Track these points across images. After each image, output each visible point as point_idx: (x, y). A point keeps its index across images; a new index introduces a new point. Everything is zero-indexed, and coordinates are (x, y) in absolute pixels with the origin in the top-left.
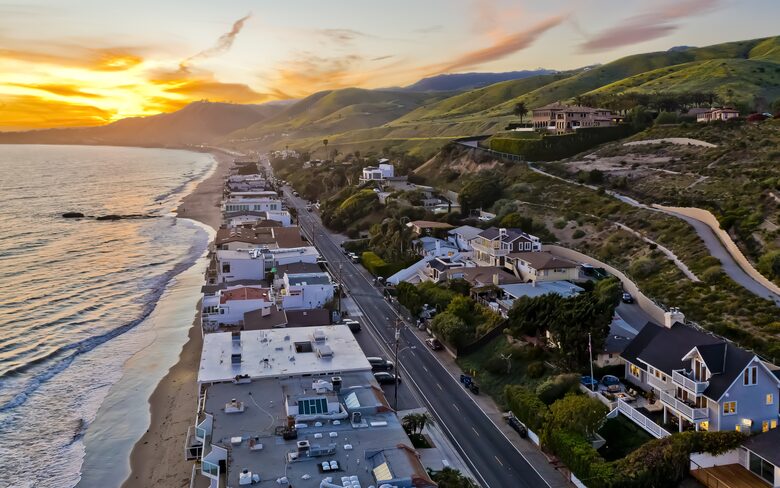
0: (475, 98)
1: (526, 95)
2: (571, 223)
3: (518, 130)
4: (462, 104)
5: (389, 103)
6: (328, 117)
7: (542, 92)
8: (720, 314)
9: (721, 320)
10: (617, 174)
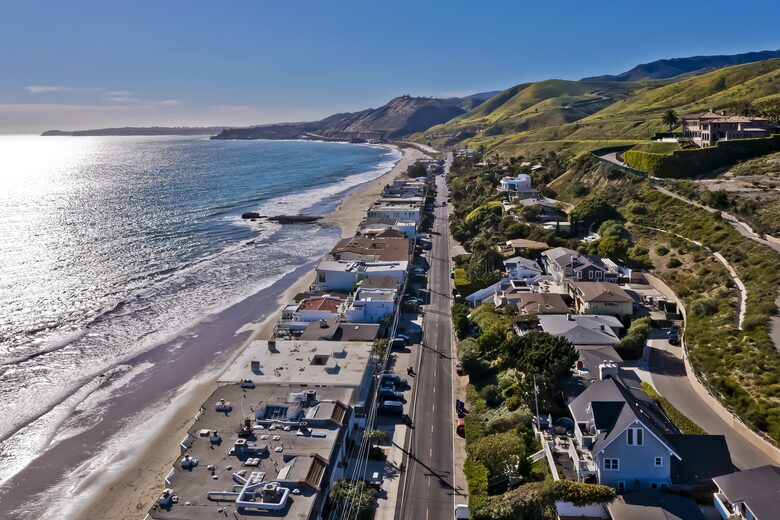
0: (682, 90)
1: (740, 86)
2: (672, 251)
3: (665, 140)
4: (666, 97)
5: (593, 95)
6: (525, 111)
7: (758, 82)
8: (732, 368)
9: (729, 374)
10: (746, 195)
